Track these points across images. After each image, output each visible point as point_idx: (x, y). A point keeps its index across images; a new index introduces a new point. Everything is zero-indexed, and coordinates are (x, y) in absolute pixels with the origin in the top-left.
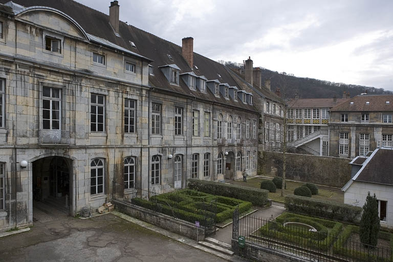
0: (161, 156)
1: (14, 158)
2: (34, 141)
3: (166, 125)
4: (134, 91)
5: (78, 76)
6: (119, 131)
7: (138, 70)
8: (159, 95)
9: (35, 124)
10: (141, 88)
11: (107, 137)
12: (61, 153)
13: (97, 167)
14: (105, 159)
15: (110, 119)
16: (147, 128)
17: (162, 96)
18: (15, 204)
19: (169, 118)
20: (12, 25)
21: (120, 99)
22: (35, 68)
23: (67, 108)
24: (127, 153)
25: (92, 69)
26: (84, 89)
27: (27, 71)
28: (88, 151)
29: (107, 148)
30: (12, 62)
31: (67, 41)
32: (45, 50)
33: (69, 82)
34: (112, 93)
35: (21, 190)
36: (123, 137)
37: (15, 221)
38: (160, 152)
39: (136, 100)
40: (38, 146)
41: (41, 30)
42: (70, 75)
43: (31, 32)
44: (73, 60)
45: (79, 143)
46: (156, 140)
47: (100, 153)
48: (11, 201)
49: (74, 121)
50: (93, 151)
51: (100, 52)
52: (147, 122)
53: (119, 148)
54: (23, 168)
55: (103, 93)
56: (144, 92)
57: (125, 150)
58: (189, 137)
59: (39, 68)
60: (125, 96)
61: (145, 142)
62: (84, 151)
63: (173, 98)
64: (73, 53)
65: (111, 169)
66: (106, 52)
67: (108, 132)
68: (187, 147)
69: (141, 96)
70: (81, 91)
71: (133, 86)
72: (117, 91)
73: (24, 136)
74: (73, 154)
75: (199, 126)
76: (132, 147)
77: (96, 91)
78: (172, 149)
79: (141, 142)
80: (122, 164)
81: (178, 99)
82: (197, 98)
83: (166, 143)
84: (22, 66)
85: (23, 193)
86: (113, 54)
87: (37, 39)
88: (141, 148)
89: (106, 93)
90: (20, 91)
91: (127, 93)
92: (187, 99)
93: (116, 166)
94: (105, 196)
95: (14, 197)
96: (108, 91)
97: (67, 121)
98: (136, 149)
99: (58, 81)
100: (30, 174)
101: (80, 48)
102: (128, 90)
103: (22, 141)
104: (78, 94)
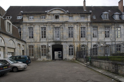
0: (98, 45)
1: (48, 44)
2: (52, 40)
3: (100, 34)
4: (84, 24)
5: (64, 23)
6: (78, 37)
7: (86, 17)
8: (96, 24)
9: (53, 37)
10: (87, 23)
11: (74, 39)
12: (59, 43)
13: (71, 48)
14: (73, 45)
15: (75, 34)
16: (90, 35)
17: (97, 24)
18: (48, 55)
19: (101, 32)
20: (47, 15)
21: (79, 28)
22: (52, 24)
23: (61, 32)
24: (82, 44)
25: (68, 21)
26: (66, 26)
27: (50, 25)
28: (67, 43)
29: (74, 42)
30: (47, 23)
31: (61, 15)
32: (55, 19)
33: (61, 25)
34: (76, 26)
35: (49, 52)
36: (80, 39)
37: (48, 59)
38: (97, 44)
39: (85, 27)
40: (53, 42)
41: (54, 14)
42: (61, 23)
43: (51, 16)
44: (62, 19)
45: (64, 41)
46: (95, 40)
47: (72, 44)
48: (47, 54)
49: (63, 35)
50: (69, 43)
51: (71, 15)
52: (90, 34)
53: (78, 42)
54: (49, 46)
55: (72, 26)
56: (88, 24)
57: (81, 43)
58: (113, 38)
59: (53, 23)
60: (80, 26)
61: (90, 40)
62: (66, 43)
63: (104, 24)
64: (62, 18)
65: (76, 48)
66: (73, 15)
67: (74, 37)
68: (112, 42)
69: (87, 25)
70: (65, 27)
71: (83, 23)
72: (77, 25)
73: (50, 39)
74: (63, 44)
75: (121, 34)
76: (83, 42)
77: (70, 26)
78: (103, 43)
79: (88, 40)
80: (80, 47)
81: (106, 24)
82: (117, 22)
83: (100, 40)
84: (49, 24)
85: (50, 52)
86: (75, 15)
87: (53, 17)
88: (88, 42)
89: (73, 26)
90: (49, 29)
91: (81, 25)
92: (112, 23)
93: (77, 48)
94: (74, 56)
95: (48, 53)
96: (74, 26)
97: (61, 35)
98: (86, 43)
99: (59, 25)
100: (51, 48)
101: (64, 16)
102: (82, 24)
103: (50, 41)
104: (64, 28)
